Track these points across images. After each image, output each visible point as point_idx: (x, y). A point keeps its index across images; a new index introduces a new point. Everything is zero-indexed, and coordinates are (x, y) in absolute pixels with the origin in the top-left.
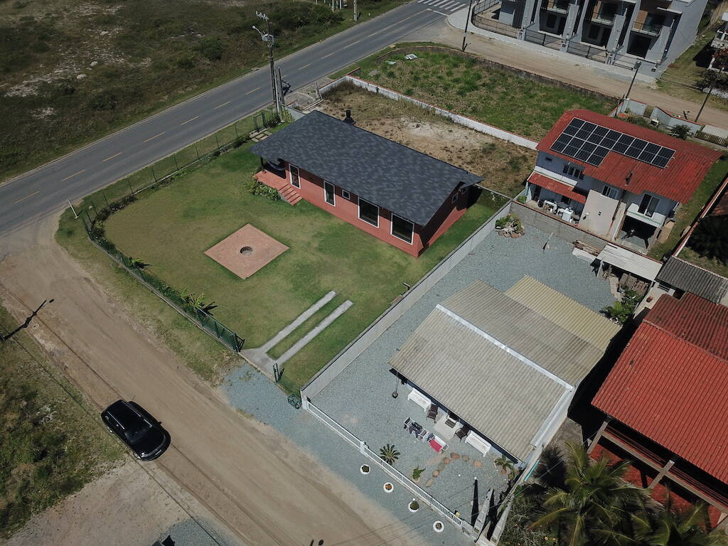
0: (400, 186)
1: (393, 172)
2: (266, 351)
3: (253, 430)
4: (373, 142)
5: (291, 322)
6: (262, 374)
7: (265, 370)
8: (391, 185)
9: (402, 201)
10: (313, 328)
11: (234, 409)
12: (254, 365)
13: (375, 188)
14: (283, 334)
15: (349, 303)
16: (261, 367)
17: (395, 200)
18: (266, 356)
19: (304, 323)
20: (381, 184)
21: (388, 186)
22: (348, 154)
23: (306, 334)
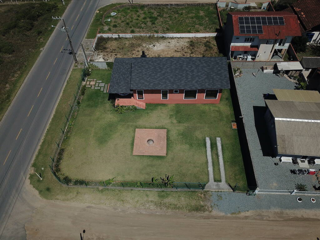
0: (204, 76)
1: (195, 71)
2: (213, 181)
3: (246, 217)
4: (174, 61)
5: (207, 162)
6: (223, 192)
7: (223, 189)
8: (200, 77)
9: (211, 82)
10: (218, 158)
11: (229, 215)
12: (216, 190)
13: (194, 82)
14: (210, 169)
15: (218, 139)
16: (220, 189)
17: (208, 83)
18: (216, 183)
19: (212, 159)
20: (195, 79)
21: (200, 79)
22: (168, 72)
23: (219, 163)
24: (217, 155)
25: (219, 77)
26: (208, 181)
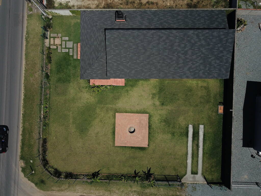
5: (187, 154)
6: (198, 184)
7: (198, 181)
10: (198, 150)
12: (192, 182)
14: (189, 161)
15: (202, 127)
18: (192, 175)
19: (193, 150)
24: (198, 146)
25: (218, 62)
26: (186, 173)
